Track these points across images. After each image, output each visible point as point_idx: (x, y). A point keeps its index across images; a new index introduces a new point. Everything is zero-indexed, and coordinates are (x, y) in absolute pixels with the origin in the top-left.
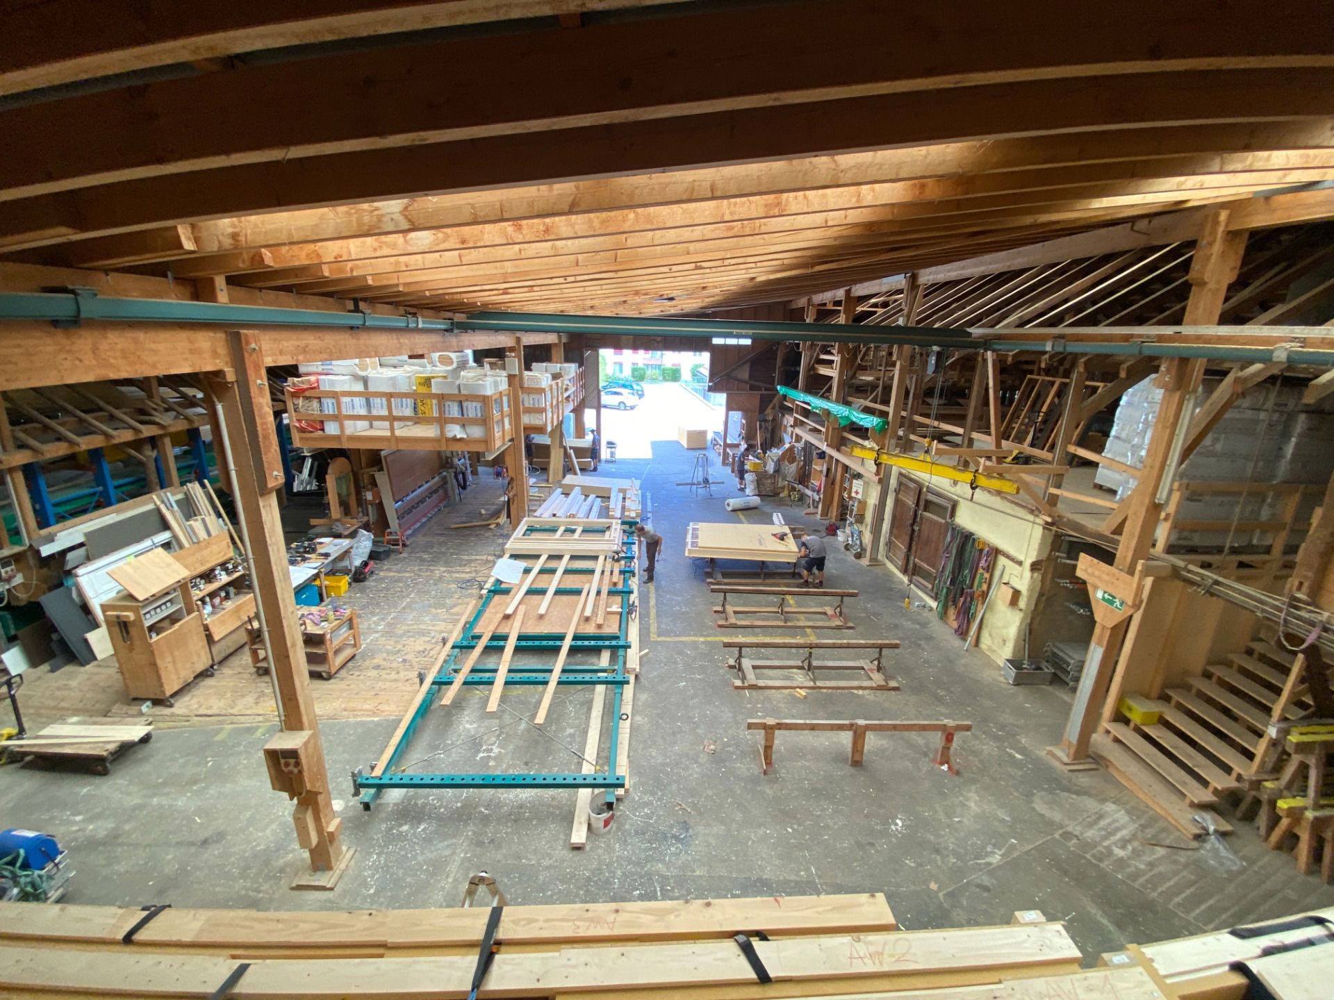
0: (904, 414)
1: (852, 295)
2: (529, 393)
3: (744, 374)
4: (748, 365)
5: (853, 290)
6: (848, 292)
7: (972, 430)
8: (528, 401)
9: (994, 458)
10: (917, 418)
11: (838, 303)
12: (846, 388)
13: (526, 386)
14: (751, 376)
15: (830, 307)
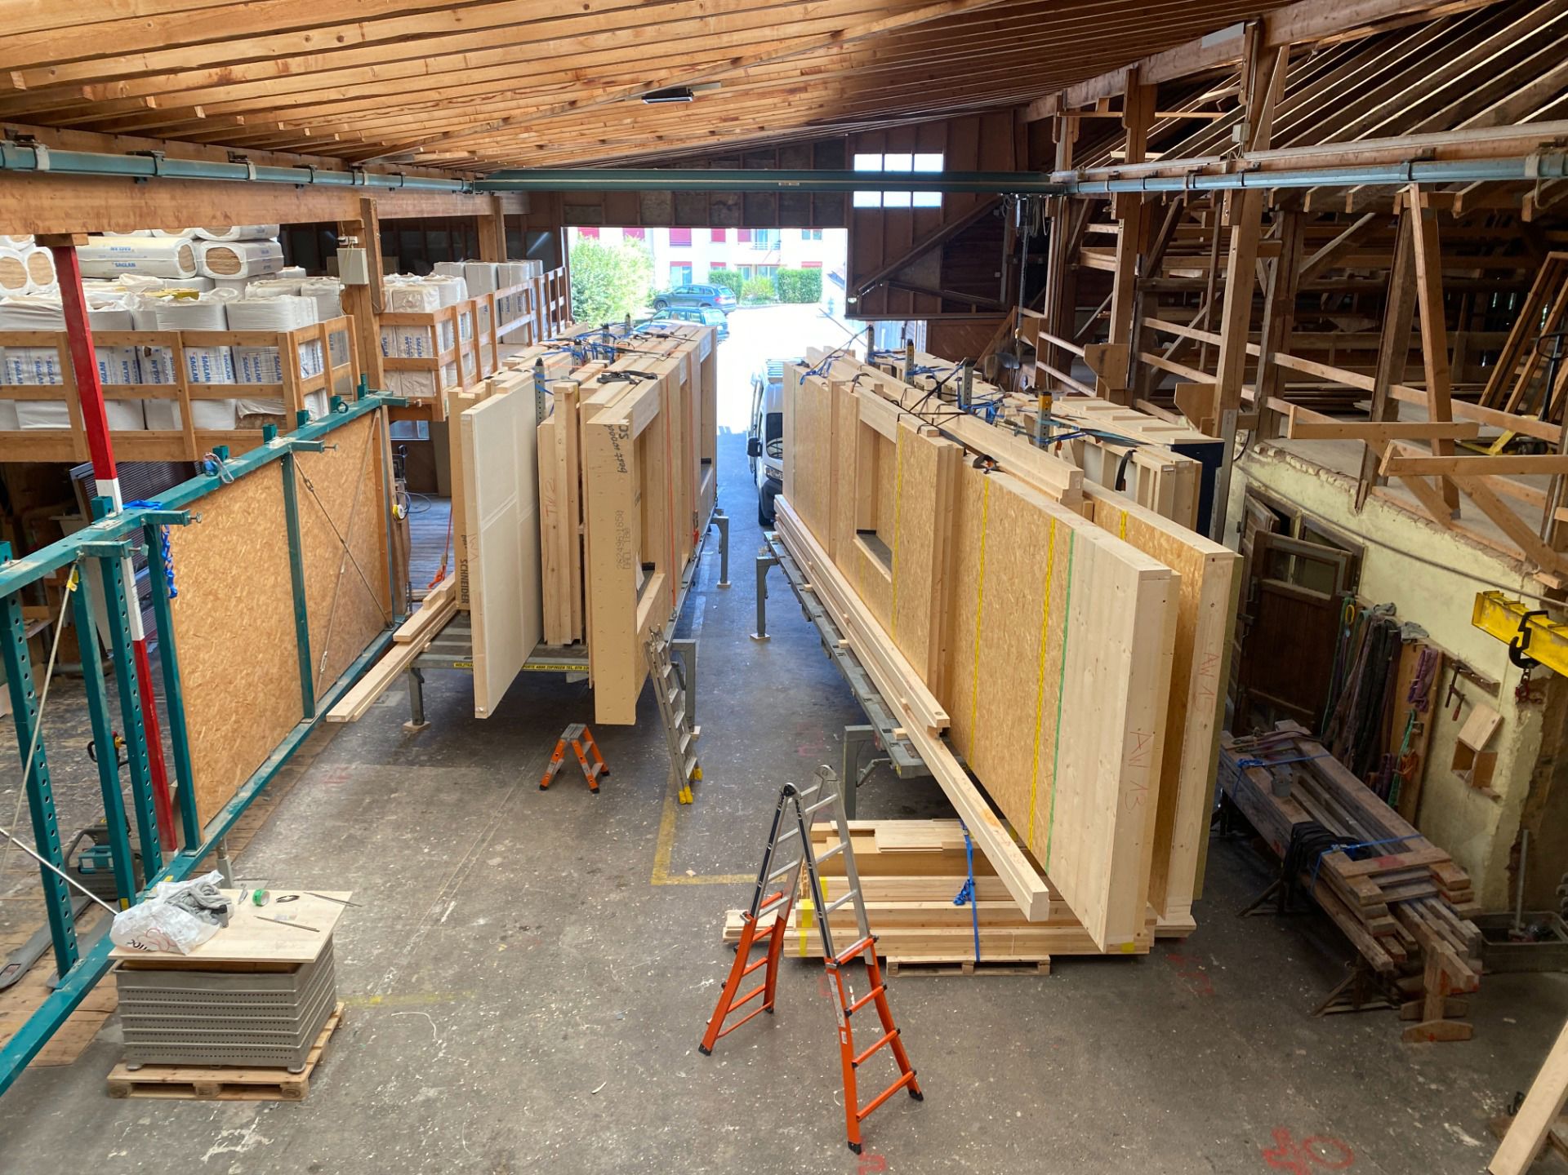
0: (1252, 349)
1: (1143, 82)
2: (396, 327)
3: (929, 273)
4: (938, 253)
5: (1145, 69)
6: (1135, 75)
7: (1395, 379)
8: (398, 345)
9: (1436, 443)
10: (1282, 359)
11: (1116, 103)
12: (1140, 298)
13: (390, 309)
14: (944, 279)
15: (1103, 112)
